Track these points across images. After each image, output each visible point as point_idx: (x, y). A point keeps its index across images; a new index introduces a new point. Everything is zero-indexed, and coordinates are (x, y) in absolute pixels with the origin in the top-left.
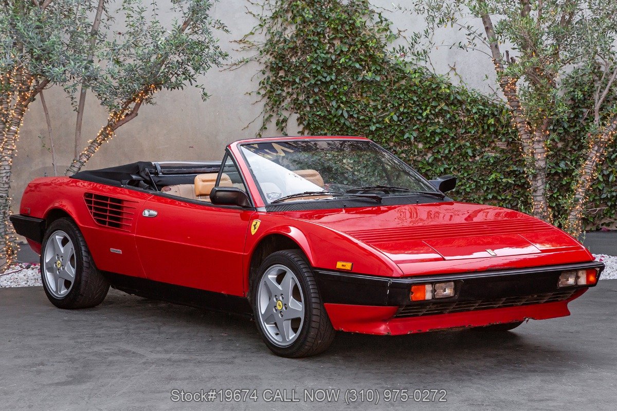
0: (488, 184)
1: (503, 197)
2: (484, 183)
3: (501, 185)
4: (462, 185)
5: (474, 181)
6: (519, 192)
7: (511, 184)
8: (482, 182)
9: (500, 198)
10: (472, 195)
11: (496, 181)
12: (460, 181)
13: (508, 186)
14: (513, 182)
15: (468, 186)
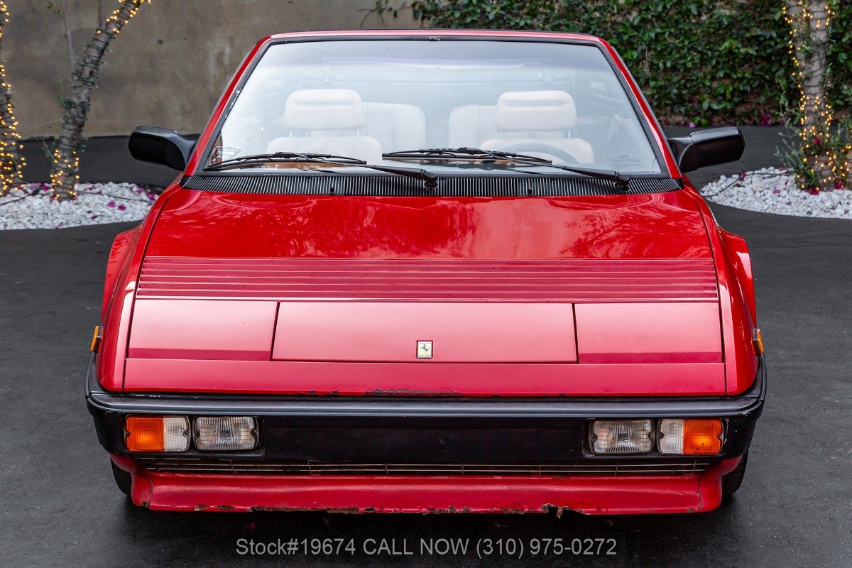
0: (718, 56)
1: (740, 75)
2: (713, 54)
3: (737, 57)
4: (681, 58)
5: (699, 52)
6: (762, 67)
7: (751, 55)
8: (709, 52)
9: (735, 77)
10: (695, 72)
11: (730, 52)
12: (679, 52)
13: (747, 58)
14: (755, 53)
15: (689, 59)
